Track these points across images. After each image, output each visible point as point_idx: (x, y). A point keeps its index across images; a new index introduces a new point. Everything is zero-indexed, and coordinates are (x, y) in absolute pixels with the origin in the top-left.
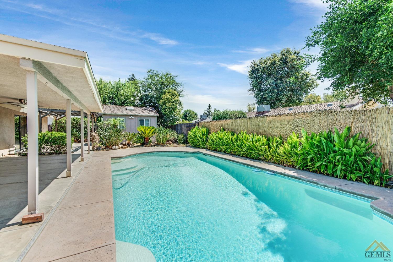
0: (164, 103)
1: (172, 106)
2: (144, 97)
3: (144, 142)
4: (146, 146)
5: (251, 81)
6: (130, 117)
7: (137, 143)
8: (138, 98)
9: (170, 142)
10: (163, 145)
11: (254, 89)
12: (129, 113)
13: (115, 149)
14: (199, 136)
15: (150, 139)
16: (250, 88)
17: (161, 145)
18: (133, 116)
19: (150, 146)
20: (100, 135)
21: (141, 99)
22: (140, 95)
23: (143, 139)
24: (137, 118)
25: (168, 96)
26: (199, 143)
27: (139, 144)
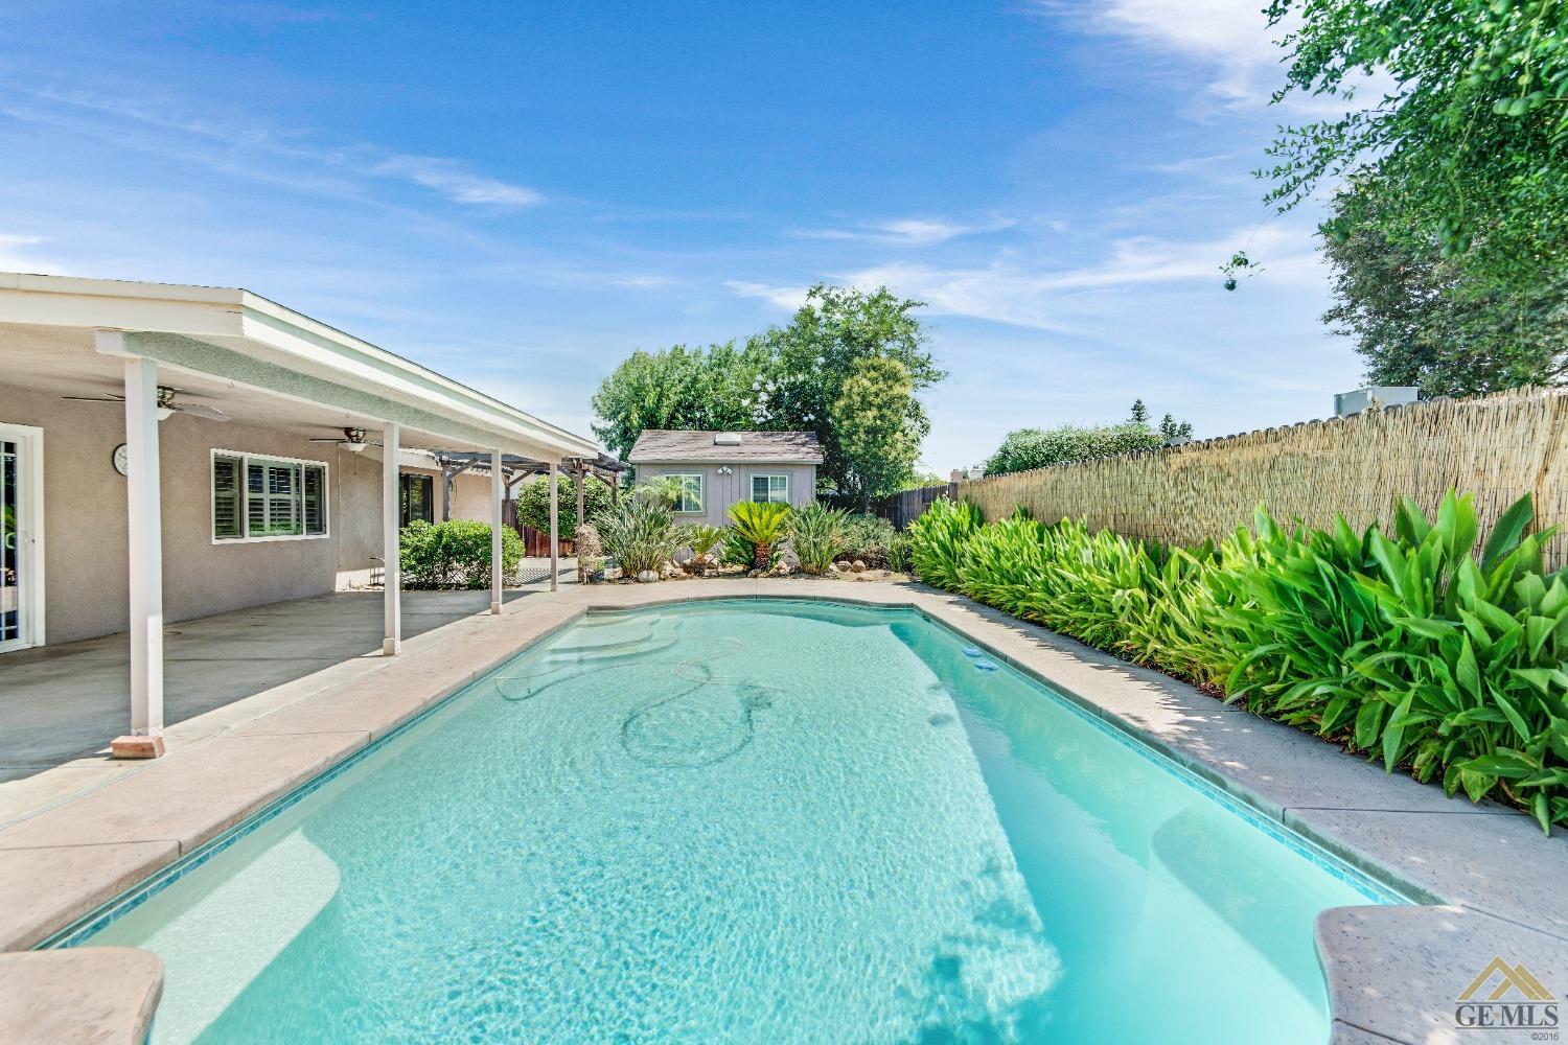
0: (849, 412)
1: (878, 422)
2: (786, 394)
3: (753, 557)
4: (755, 576)
5: (1340, 271)
6: (720, 471)
7: (733, 561)
8: (764, 397)
9: (860, 563)
10: (819, 572)
11: (1361, 310)
12: (718, 454)
13: (649, 581)
14: (938, 542)
15: (775, 549)
16: (1333, 304)
17: (812, 575)
18: (731, 465)
19: (771, 576)
20: (603, 531)
21: (775, 401)
22: (771, 387)
23: (750, 547)
24: (743, 470)
25: (866, 383)
26: (936, 569)
27: (739, 568)
